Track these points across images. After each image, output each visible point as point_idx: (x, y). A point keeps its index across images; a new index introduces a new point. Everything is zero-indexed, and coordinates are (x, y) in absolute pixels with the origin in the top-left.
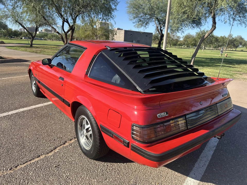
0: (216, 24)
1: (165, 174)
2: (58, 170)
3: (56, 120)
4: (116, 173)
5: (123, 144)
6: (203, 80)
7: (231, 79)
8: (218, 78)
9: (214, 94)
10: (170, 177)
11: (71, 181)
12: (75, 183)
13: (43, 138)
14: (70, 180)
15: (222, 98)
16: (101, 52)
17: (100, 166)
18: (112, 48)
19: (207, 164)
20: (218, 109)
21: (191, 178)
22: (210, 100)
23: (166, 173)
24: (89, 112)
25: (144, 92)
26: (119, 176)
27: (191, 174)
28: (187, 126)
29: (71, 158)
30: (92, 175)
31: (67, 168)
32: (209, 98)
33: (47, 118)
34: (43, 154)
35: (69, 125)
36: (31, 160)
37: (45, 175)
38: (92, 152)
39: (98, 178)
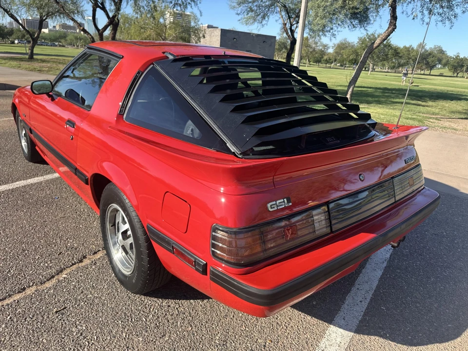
0: (396, 21)
1: (286, 321)
2: (63, 318)
3: (69, 211)
4: (186, 322)
5: (195, 267)
6: (366, 130)
7: (424, 128)
8: (397, 125)
9: (388, 159)
10: (296, 327)
11: (88, 342)
12: (95, 346)
13: (35, 250)
14: (86, 341)
15: (404, 165)
16: (152, 66)
17: (152, 308)
18: (178, 56)
19: (369, 296)
20: (395, 189)
21: (338, 327)
22: (380, 169)
23: (288, 319)
24: (125, 197)
25: (243, 153)
26: (190, 328)
27: (337, 319)
28: (331, 226)
29: (93, 292)
30: (134, 327)
31: (82, 314)
32: (379, 165)
33: (48, 206)
34: (31, 284)
35: (94, 222)
36: (5, 299)
37: (33, 331)
38: (134, 281)
39: (146, 334)
